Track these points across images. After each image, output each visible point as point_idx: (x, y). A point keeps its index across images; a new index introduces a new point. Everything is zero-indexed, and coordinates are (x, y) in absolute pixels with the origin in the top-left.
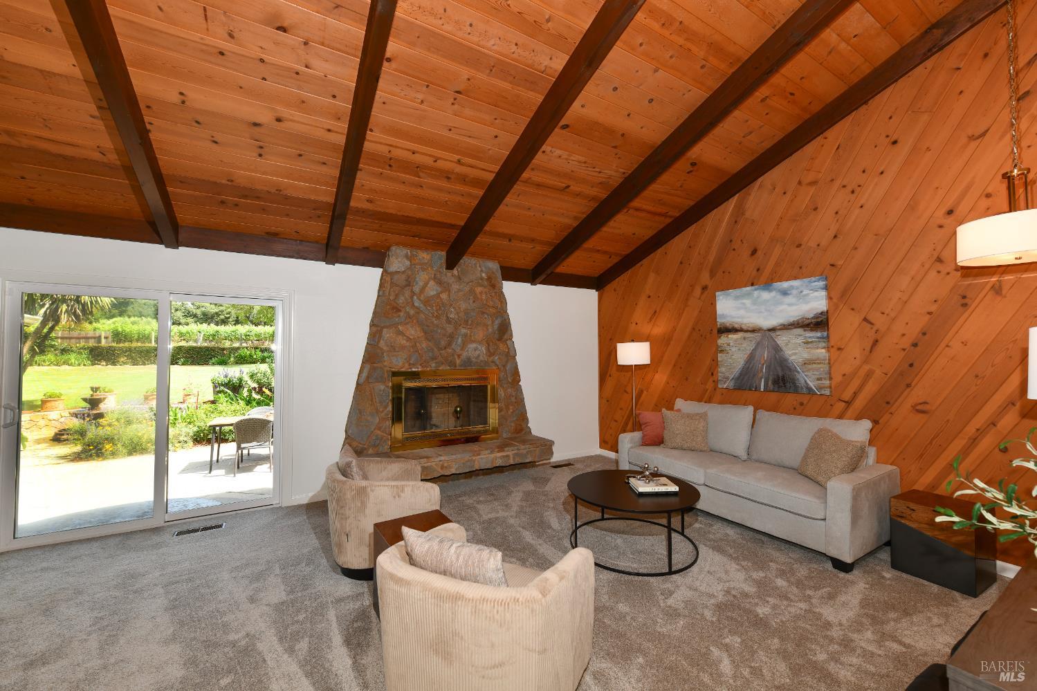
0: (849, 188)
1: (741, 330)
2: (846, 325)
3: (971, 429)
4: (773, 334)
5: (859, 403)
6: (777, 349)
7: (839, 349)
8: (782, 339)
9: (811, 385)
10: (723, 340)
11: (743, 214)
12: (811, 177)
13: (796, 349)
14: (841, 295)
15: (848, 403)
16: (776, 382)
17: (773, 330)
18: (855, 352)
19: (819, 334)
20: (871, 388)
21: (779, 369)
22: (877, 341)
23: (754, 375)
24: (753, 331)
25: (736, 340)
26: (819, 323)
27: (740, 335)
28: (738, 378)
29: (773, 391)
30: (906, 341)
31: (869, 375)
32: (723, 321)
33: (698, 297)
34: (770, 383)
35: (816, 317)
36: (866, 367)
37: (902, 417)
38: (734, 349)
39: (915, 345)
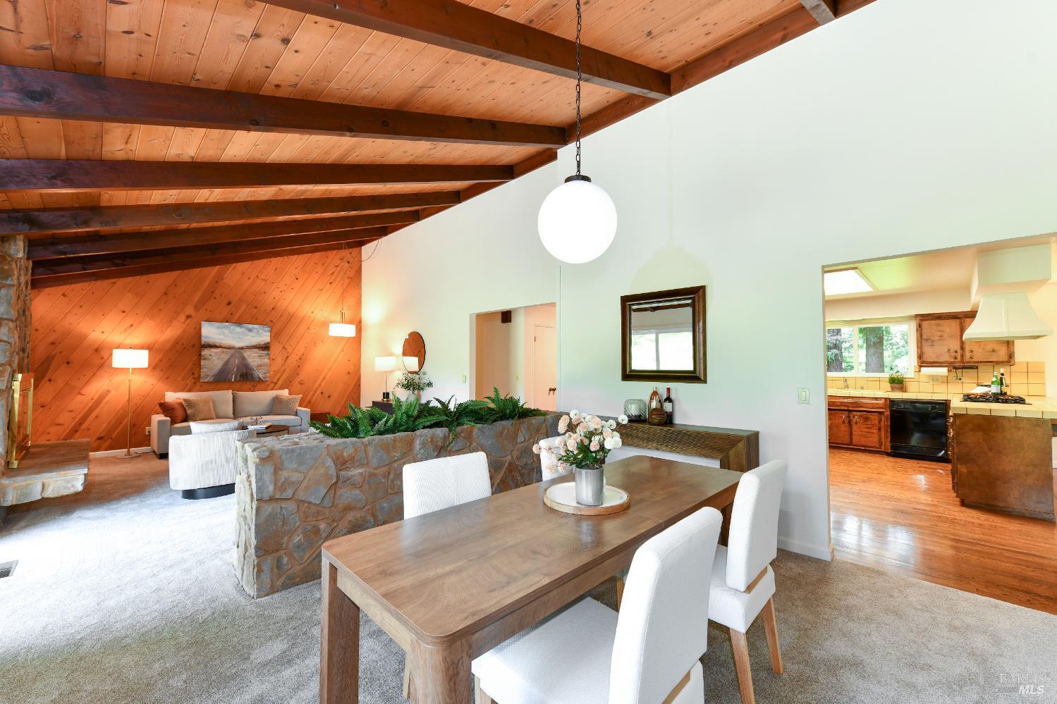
0: (280, 289)
1: (221, 347)
2: (276, 349)
3: (314, 388)
4: (241, 351)
5: (280, 383)
6: (244, 358)
7: (273, 359)
8: (247, 354)
9: (261, 376)
10: (205, 352)
11: (223, 279)
12: (262, 276)
13: (254, 359)
14: (275, 336)
15: (275, 383)
16: (242, 376)
17: (242, 348)
18: (279, 361)
19: (266, 352)
20: (285, 376)
21: (244, 369)
22: (287, 357)
23: (228, 373)
24: (229, 348)
25: (216, 353)
26: (266, 347)
27: (219, 350)
28: (216, 375)
29: (239, 381)
30: (298, 358)
31: (284, 371)
32: (206, 340)
33: (183, 321)
34: (238, 378)
35: (265, 344)
36: (283, 368)
37: (295, 385)
38: (214, 358)
39: (300, 359)
